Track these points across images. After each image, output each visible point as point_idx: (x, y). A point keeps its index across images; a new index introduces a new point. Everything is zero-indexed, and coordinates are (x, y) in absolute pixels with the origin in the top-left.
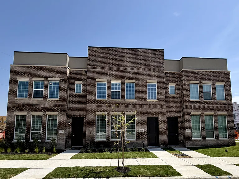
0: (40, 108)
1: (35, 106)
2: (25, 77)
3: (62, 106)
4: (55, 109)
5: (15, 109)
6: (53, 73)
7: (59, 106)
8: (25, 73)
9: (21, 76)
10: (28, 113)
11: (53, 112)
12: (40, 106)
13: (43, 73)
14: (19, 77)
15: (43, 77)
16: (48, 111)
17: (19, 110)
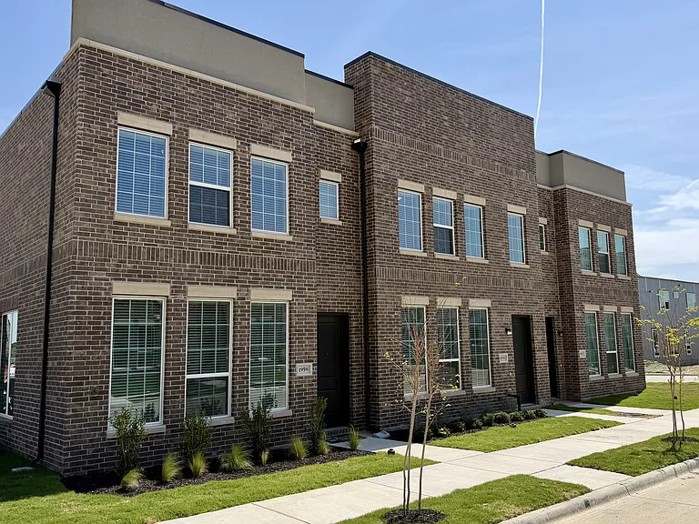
0: (227, 273)
1: (206, 258)
2: (152, 116)
3: (306, 267)
4: (280, 276)
5: (111, 265)
6: (266, 125)
7: (294, 265)
8: (153, 96)
9: (137, 108)
10: (175, 291)
11: (273, 291)
12: (225, 259)
13: (230, 116)
14: (125, 109)
15: (229, 132)
16: (256, 282)
17: (133, 276)
